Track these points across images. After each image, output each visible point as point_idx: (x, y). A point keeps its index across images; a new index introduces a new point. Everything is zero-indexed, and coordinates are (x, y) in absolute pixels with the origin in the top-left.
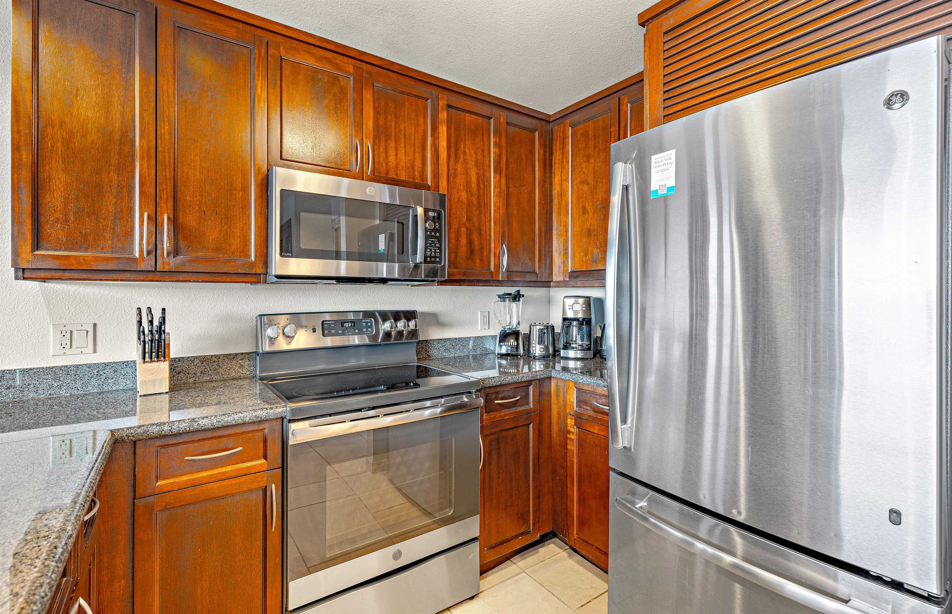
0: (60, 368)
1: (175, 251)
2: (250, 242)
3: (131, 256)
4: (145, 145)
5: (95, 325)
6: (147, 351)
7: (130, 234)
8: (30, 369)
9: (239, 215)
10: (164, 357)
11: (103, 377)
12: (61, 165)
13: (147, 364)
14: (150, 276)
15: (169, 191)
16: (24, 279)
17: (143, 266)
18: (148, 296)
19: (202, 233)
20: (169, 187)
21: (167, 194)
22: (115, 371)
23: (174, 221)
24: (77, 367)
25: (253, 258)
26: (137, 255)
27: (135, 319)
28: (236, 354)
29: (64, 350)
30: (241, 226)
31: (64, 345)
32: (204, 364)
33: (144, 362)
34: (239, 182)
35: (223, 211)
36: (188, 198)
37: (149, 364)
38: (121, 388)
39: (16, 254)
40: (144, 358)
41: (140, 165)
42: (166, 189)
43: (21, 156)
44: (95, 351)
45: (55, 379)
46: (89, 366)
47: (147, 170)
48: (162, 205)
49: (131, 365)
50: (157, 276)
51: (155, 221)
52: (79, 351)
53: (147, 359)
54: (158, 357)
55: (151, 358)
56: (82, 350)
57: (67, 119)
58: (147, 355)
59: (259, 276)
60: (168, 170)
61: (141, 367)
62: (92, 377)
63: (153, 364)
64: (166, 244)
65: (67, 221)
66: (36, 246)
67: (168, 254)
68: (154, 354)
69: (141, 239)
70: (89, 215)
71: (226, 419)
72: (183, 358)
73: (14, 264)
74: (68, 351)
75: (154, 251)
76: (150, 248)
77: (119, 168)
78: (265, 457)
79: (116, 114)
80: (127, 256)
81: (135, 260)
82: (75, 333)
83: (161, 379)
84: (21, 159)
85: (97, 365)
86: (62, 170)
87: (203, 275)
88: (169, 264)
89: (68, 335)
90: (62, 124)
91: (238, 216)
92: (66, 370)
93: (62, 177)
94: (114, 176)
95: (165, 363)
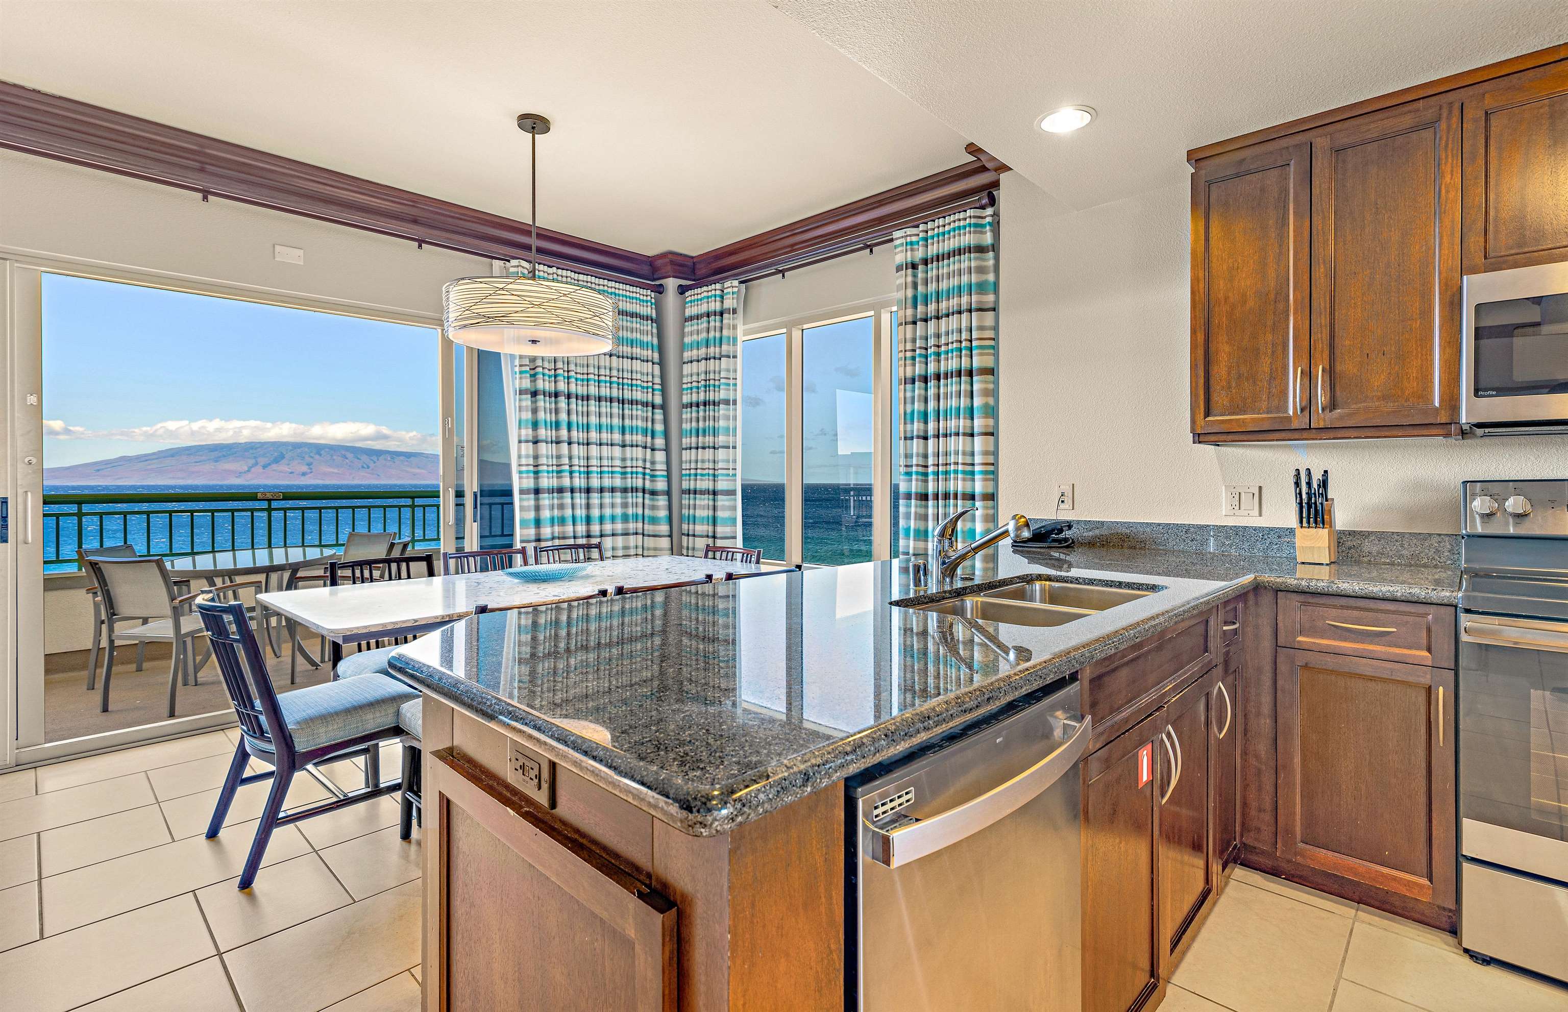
0: (1231, 528)
1: (1333, 405)
2: (1432, 382)
3: (1285, 415)
4: (1299, 297)
5: (1260, 488)
6: (1304, 516)
7: (1284, 393)
8: (1208, 526)
9: (1417, 350)
10: (1323, 524)
11: (1268, 541)
12: (1225, 338)
13: (1304, 529)
14: (1305, 434)
15: (1324, 338)
16: (1200, 442)
17: (1295, 425)
18: (1314, 458)
19: (1364, 381)
20: (1324, 336)
21: (1322, 343)
22: (1279, 537)
23: (1331, 373)
24: (1245, 528)
25: (1437, 404)
26: (1291, 413)
27: (1292, 481)
28: (1430, 535)
29: (1234, 511)
30: (1419, 364)
31: (1234, 506)
32: (1382, 541)
33: (1302, 527)
34: (1416, 309)
35: (1393, 349)
36: (1347, 343)
37: (1307, 530)
38: (1284, 556)
39: (1193, 422)
40: (1301, 522)
41: (1294, 319)
42: (1321, 336)
43: (1196, 337)
44: (1260, 515)
45: (1226, 538)
46: (1255, 529)
47: (1300, 323)
48: (1316, 355)
49: (1291, 531)
50: (1313, 434)
51: (1309, 375)
52: (1246, 513)
53: (1305, 524)
54: (1316, 522)
55: (1309, 522)
56: (1249, 512)
57: (1230, 294)
58: (1304, 520)
59: (1449, 426)
60: (1323, 317)
61: (1299, 532)
62: (1257, 540)
63: (1310, 529)
64: (1321, 398)
65: (1230, 387)
66: (1207, 414)
67: (1323, 409)
68: (1311, 519)
69: (1295, 397)
70: (1247, 379)
71: (1371, 588)
72: (1354, 531)
73: (1193, 431)
74: (1237, 512)
75: (1307, 407)
76: (1304, 404)
77: (1274, 328)
78: (1429, 650)
79: (1272, 274)
80: (1281, 415)
81: (1289, 419)
82: (1243, 495)
83: (1319, 547)
84: (1197, 340)
85: (1262, 529)
86: (1226, 342)
87: (1366, 430)
88: (1324, 420)
89: (1237, 497)
90: (1226, 299)
91: (1415, 351)
92: (1236, 529)
93: (1227, 348)
94: (1269, 337)
95: (1324, 530)
